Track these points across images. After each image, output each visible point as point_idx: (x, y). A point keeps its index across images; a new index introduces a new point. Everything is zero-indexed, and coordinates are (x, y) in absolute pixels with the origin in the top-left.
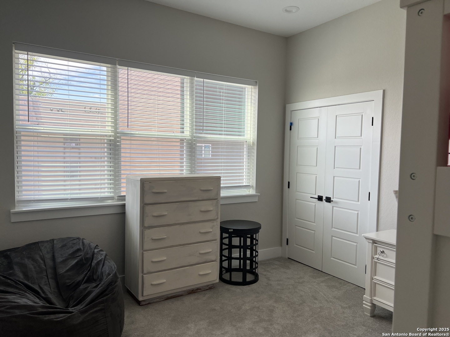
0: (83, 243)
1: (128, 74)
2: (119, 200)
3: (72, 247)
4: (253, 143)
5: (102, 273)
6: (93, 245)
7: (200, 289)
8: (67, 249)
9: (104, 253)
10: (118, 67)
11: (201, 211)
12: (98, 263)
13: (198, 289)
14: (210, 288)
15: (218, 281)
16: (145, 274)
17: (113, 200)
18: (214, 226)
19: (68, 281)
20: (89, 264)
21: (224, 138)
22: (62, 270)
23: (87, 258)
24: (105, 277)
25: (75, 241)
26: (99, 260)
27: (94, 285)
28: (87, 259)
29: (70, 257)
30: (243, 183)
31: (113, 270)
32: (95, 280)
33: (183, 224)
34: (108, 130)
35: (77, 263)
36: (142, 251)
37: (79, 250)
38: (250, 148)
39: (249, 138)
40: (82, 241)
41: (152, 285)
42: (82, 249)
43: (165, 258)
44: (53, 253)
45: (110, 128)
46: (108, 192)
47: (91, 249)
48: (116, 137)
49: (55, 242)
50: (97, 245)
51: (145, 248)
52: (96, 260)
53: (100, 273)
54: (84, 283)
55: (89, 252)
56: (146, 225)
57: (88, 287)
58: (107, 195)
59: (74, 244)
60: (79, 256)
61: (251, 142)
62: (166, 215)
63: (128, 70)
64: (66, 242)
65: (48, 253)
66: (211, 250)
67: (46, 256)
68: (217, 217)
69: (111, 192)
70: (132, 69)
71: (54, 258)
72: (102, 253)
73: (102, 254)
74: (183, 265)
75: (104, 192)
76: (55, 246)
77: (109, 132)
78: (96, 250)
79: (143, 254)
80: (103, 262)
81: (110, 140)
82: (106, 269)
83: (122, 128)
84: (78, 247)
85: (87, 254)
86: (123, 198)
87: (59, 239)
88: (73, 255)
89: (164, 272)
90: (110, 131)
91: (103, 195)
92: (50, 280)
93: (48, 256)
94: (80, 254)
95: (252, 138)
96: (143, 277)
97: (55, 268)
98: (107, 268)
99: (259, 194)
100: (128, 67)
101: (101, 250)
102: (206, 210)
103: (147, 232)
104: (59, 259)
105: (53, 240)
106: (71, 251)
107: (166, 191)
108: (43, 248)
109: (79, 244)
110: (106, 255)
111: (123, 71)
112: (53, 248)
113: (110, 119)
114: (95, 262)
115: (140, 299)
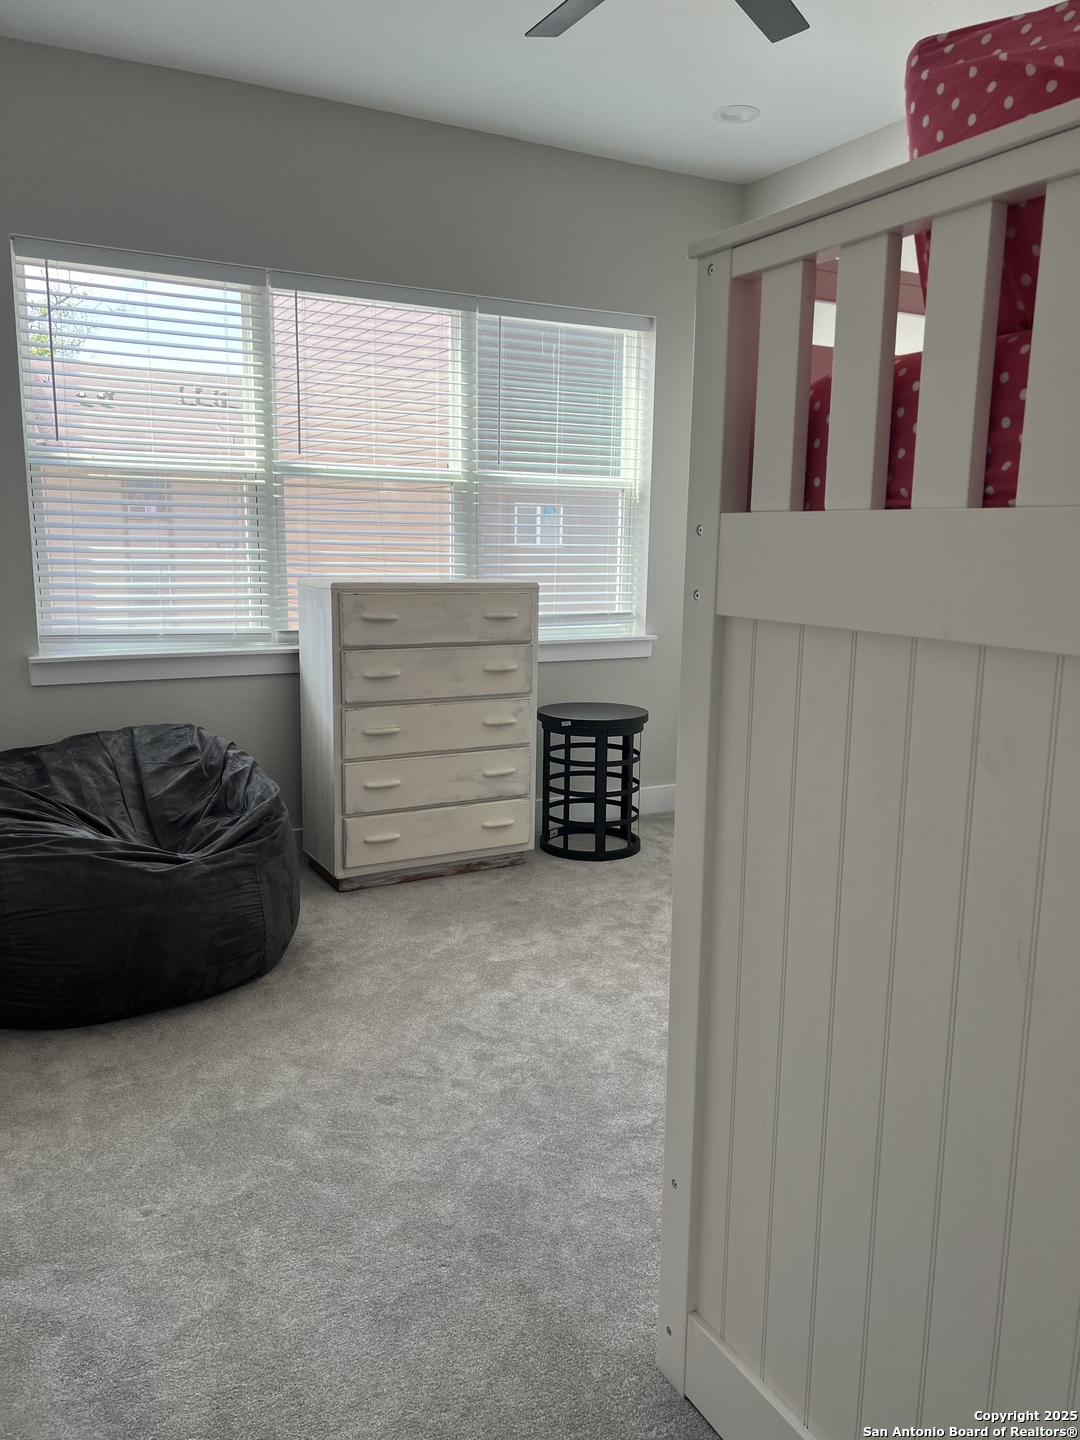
0: (200, 735)
1: (296, 309)
2: (282, 641)
3: (177, 744)
4: (642, 495)
5: (246, 797)
6: (224, 742)
7: (487, 864)
8: (164, 748)
9: (250, 759)
10: (271, 289)
11: (487, 671)
12: (236, 777)
13: (481, 863)
14: (513, 861)
15: (531, 846)
16: (350, 816)
17: (269, 641)
18: (521, 710)
19: (170, 813)
20: (215, 780)
21: (560, 482)
22: (157, 790)
23: (212, 767)
24: (253, 804)
25: (181, 732)
26: (237, 770)
27: (229, 820)
28: (211, 770)
29: (172, 763)
30: (612, 606)
31: (272, 794)
32: (231, 812)
33: (441, 700)
34: (249, 459)
35: (188, 775)
36: (340, 761)
37: (192, 750)
38: (632, 510)
39: (632, 481)
40: (198, 731)
41: (365, 842)
42: (199, 746)
43: (398, 782)
44: (134, 755)
45: (253, 455)
46: (253, 620)
47: (219, 747)
48: (270, 478)
49: (136, 732)
50: (232, 743)
51: (348, 754)
52: (231, 770)
53: (241, 798)
54: (207, 815)
55: (216, 755)
56: (349, 698)
57: (216, 824)
58: (252, 627)
59: (181, 736)
60: (192, 763)
61: (638, 491)
62: (397, 676)
63: (296, 297)
64: (160, 735)
65: (122, 753)
66: (513, 770)
67: (118, 760)
68: (528, 688)
69: (262, 622)
70: (307, 294)
71: (136, 766)
72: (246, 758)
73: (246, 761)
74: (443, 801)
75: (246, 621)
76: (136, 739)
77: (253, 466)
78: (231, 752)
79: (342, 768)
80: (247, 775)
81: (256, 487)
82: (255, 789)
83: (286, 456)
84: (190, 744)
85: (212, 758)
86: (292, 636)
87: (145, 727)
88: (180, 758)
89: (395, 815)
90: (255, 463)
91: (242, 628)
92: (131, 811)
93: (123, 763)
94: (194, 758)
95: (638, 482)
96: (344, 823)
97: (140, 787)
98: (258, 787)
99: (655, 637)
100: (296, 288)
101: (243, 753)
102: (498, 669)
103: (352, 716)
104: (149, 768)
105: (131, 730)
106: (175, 751)
107: (396, 616)
108: (109, 744)
109: (192, 737)
110: (254, 764)
111: (282, 301)
112: (132, 745)
113: (253, 432)
114: (228, 774)
115: (339, 874)
